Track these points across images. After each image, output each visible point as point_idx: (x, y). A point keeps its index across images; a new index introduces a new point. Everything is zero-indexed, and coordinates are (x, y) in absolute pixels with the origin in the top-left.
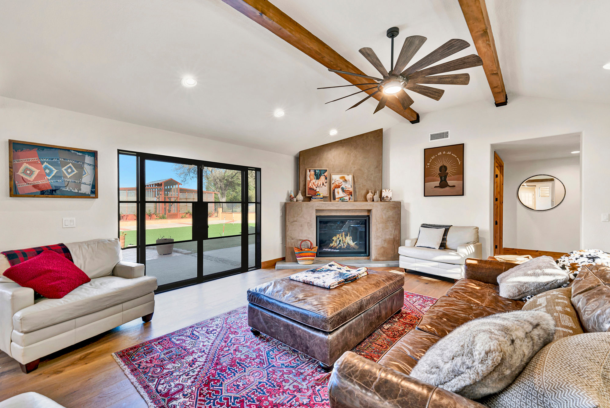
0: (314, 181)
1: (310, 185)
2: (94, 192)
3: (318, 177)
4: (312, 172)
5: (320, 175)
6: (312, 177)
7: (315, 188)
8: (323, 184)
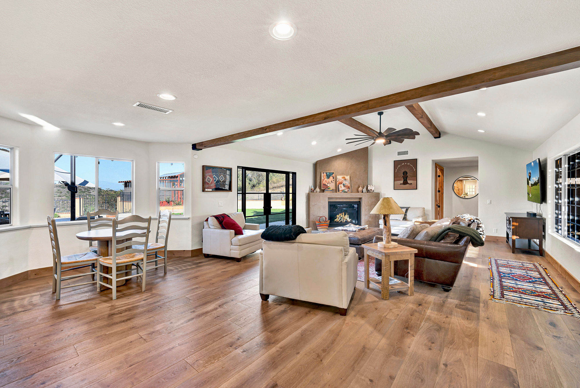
0: (326, 179)
1: (324, 182)
2: (230, 189)
3: (328, 177)
4: (325, 174)
5: (330, 176)
6: (324, 177)
7: (327, 184)
8: (332, 182)
